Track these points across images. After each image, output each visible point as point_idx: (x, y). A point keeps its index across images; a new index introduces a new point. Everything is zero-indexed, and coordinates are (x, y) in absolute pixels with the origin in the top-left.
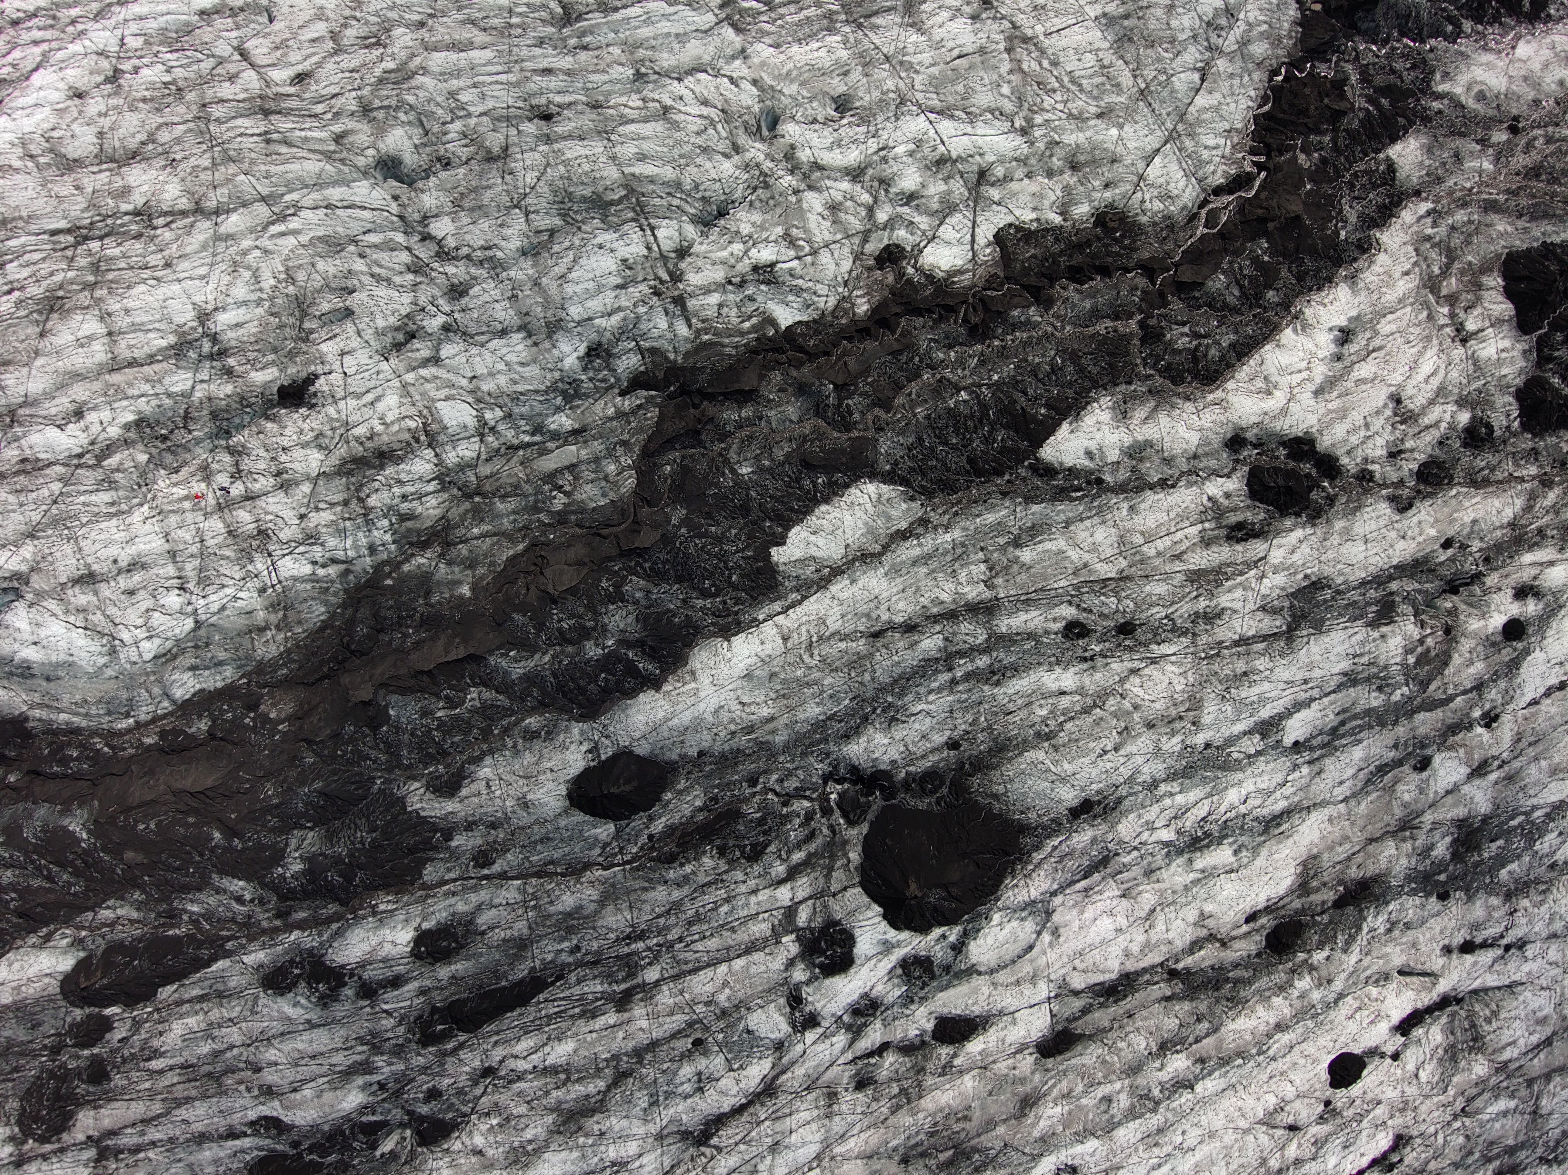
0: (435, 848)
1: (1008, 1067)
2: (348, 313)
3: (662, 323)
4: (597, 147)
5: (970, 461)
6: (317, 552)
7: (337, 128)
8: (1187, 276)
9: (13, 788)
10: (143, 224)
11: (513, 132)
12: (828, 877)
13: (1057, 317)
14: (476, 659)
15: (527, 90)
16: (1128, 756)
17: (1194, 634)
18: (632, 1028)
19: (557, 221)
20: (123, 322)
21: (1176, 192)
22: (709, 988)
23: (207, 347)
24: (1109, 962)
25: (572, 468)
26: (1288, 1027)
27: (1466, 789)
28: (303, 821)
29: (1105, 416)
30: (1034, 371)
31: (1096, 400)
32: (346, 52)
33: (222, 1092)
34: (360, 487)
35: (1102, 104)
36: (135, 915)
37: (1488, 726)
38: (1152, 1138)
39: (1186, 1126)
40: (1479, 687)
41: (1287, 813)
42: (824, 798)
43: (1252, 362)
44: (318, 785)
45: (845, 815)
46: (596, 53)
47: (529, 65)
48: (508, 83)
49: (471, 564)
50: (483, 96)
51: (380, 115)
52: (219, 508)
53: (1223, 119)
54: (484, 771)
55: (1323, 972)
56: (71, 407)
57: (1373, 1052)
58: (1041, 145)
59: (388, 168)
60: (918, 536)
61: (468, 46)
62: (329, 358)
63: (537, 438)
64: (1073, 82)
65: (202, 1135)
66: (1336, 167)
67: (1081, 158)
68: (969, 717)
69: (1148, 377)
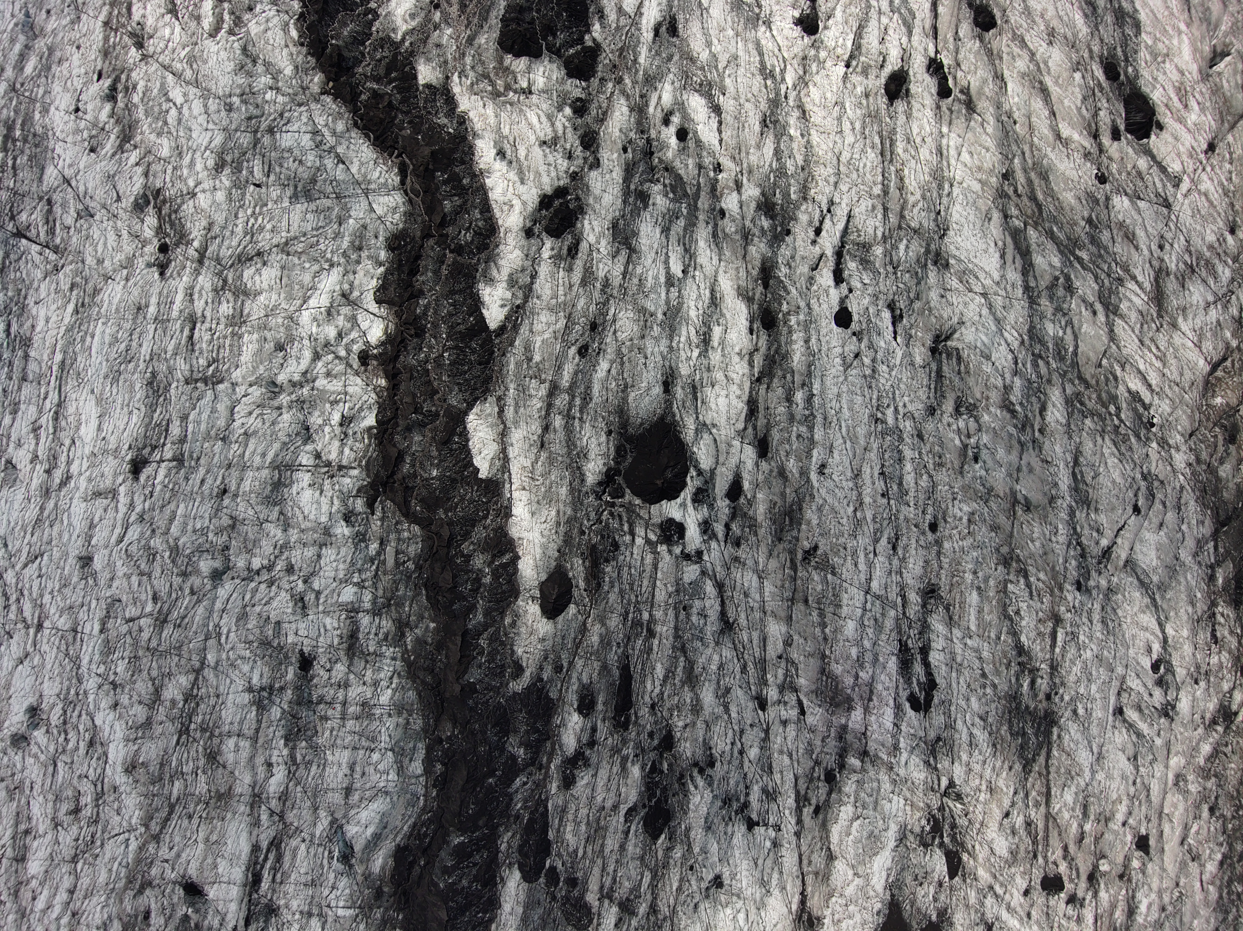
0: (544, 687)
1: (762, 475)
2: (278, 623)
3: (347, 480)
4: (250, 474)
5: (480, 364)
6: (384, 684)
7: (187, 591)
8: (438, 219)
9: (427, 863)
10: (193, 700)
11: (225, 510)
12: (641, 518)
13: (430, 291)
14: (466, 633)
15: (207, 494)
16: (652, 354)
17: (611, 296)
18: (664, 635)
19: (277, 508)
20: (236, 727)
21: (395, 204)
22: (663, 593)
23: (265, 694)
24: (739, 407)
25: (397, 553)
26: (809, 337)
27: (744, 198)
28: (503, 740)
29: (488, 290)
30: (451, 315)
31: (478, 290)
32: (152, 572)
33: (606, 829)
34: (362, 652)
35: (335, 220)
36: (510, 834)
37: (720, 171)
38: (826, 423)
39: (829, 406)
40: (700, 167)
41: (713, 291)
42: (607, 502)
43: (494, 206)
44: (489, 727)
45: (618, 497)
46: (203, 455)
47: (196, 489)
48: (200, 503)
49: (421, 618)
50: (202, 517)
51: (190, 569)
52: (343, 719)
53: (368, 163)
54: (520, 651)
55: (793, 308)
56: (265, 767)
57: (842, 301)
58: (342, 260)
59: (217, 576)
60: (505, 405)
61: (174, 513)
62: (295, 641)
63: (376, 562)
64: (317, 230)
65: (621, 846)
66: (416, 117)
67: (357, 243)
68: (600, 419)
69: (479, 260)
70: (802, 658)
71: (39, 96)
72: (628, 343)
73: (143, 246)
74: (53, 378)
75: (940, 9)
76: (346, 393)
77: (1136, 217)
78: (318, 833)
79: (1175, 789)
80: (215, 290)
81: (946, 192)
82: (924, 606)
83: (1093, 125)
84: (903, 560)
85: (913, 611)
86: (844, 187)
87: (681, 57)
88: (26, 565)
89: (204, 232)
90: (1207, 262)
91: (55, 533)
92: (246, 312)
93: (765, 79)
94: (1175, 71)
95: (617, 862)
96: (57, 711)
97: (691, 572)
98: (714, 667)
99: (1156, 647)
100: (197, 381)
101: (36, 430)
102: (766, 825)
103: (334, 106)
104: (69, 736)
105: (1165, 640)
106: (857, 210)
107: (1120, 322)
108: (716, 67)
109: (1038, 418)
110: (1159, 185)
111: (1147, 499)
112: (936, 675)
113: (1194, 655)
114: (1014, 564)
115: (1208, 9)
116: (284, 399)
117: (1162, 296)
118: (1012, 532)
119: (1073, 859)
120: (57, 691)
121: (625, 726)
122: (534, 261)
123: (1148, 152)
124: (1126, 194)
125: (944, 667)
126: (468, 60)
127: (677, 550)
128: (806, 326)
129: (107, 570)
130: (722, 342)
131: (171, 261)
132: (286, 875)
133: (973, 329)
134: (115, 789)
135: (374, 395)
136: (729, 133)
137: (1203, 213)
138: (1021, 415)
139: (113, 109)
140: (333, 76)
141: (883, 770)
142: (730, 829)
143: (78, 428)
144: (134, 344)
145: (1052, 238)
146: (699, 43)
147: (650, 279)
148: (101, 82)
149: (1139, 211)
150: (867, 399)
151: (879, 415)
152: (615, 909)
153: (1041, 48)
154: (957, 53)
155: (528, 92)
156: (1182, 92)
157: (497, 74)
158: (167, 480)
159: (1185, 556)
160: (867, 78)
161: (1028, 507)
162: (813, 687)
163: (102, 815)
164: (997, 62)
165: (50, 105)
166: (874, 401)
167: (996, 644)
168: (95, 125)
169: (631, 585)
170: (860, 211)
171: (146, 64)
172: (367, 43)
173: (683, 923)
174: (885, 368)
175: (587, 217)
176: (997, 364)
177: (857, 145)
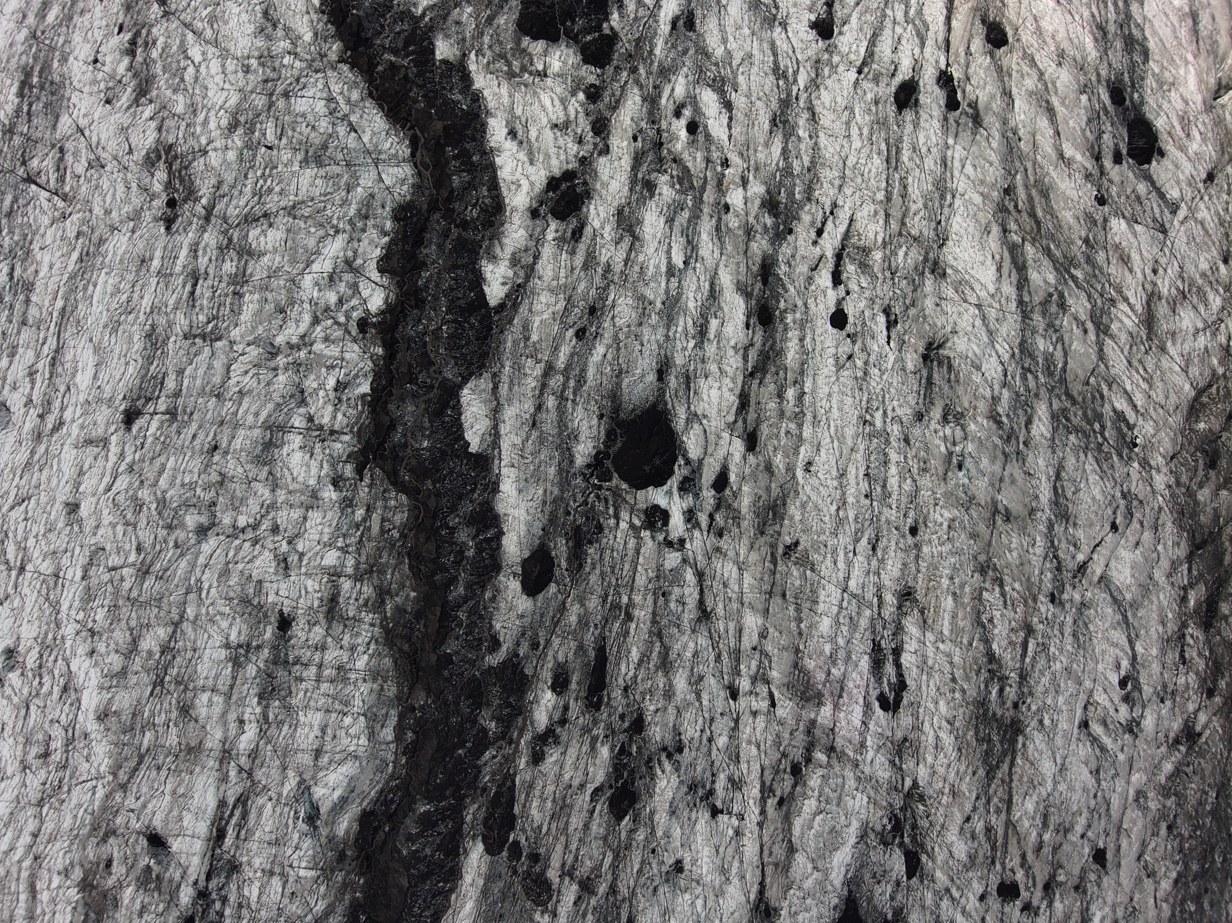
0: (519, 663)
1: (749, 468)
2: (260, 582)
3: (339, 445)
4: (241, 432)
5: (477, 340)
6: (361, 649)
7: (171, 544)
8: (446, 194)
9: (391, 829)
10: (170, 652)
11: (214, 466)
12: (627, 502)
13: (433, 264)
14: (446, 604)
15: (198, 450)
16: (649, 341)
17: (611, 281)
18: (642, 619)
19: (266, 468)
20: (211, 682)
21: (403, 176)
22: (644, 578)
23: (242, 651)
24: (731, 400)
25: (383, 520)
26: (804, 336)
27: (749, 194)
28: (475, 713)
29: (490, 267)
30: (452, 289)
31: (481, 267)
32: (137, 522)
33: (571, 807)
34: (341, 616)
35: (343, 187)
36: (476, 806)
37: (728, 166)
38: (816, 422)
39: (819, 404)
40: (708, 161)
41: (712, 284)
42: (594, 485)
43: (502, 185)
44: (463, 698)
45: (606, 481)
46: (197, 410)
47: (187, 443)
48: (191, 457)
49: (402, 586)
50: (191, 471)
51: (175, 522)
52: (318, 681)
53: (380, 133)
54: (498, 626)
55: (790, 307)
56: (237, 723)
57: (839, 302)
58: (348, 227)
59: (202, 531)
60: (499, 382)
61: (163, 466)
62: (276, 600)
63: (361, 528)
64: (325, 195)
65: (585, 825)
66: (432, 91)
67: (364, 211)
68: (593, 403)
69: (483, 237)
70: (776, 651)
71: (59, 45)
72: (625, 330)
73: (152, 200)
74: (53, 324)
75: (954, 23)
76: (343, 359)
77: (1132, 240)
78: (285, 793)
79: (1135, 805)
80: (220, 248)
81: (948, 202)
82: (899, 607)
83: (1096, 147)
84: (882, 561)
85: (889, 612)
86: (848, 191)
87: (696, 51)
88: (12, 508)
89: (213, 190)
90: (1199, 289)
91: (43, 478)
92: (249, 271)
93: (777, 79)
94: (1179, 100)
95: (580, 840)
96: (34, 654)
97: (672, 559)
98: (689, 654)
99: (1125, 664)
100: (195, 337)
101: (32, 374)
102: (730, 813)
103: (350, 75)
104: (44, 681)
105: (1134, 658)
106: (859, 214)
107: (1110, 342)
108: (730, 64)
109: (1024, 430)
110: (1157, 211)
111: (1125, 517)
112: (907, 677)
113: (1162, 674)
114: (990, 573)
115: (1216, 42)
116: (281, 360)
117: (1153, 318)
118: (990, 541)
119: (1030, 867)
120: (35, 635)
121: (597, 707)
122: (537, 242)
123: (1148, 178)
124: (1124, 217)
125: (915, 669)
126: (486, 39)
127: (661, 537)
128: (802, 325)
129: (93, 518)
130: (718, 335)
131: (177, 217)
132: (250, 833)
133: (966, 339)
134: (86, 736)
135: (370, 363)
136: (738, 130)
137: (1198, 240)
138: (1007, 427)
139: (132, 63)
140: (351, 45)
141: (849, 766)
142: (694, 815)
143: (74, 375)
144: (136, 296)
145: (1048, 256)
146: (715, 39)
147: (651, 267)
148: (121, 35)
149: (1135, 235)
150: (857, 401)
151: (868, 417)
152: (575, 887)
153: (1050, 67)
154: (967, 67)
155: (543, 75)
156: (1185, 121)
157: (513, 55)
158: (158, 432)
159: (1159, 575)
160: (878, 85)
161: (1008, 517)
162: (786, 681)
163: (71, 761)
164: (1006, 79)
165: (69, 54)
166: (863, 403)
167: (968, 650)
168: (112, 77)
169: (613, 568)
170: (862, 215)
171: (168, 20)
172: (388, 16)
173: (641, 905)
174: (876, 371)
175: (593, 202)
176: (986, 375)
177: (863, 151)
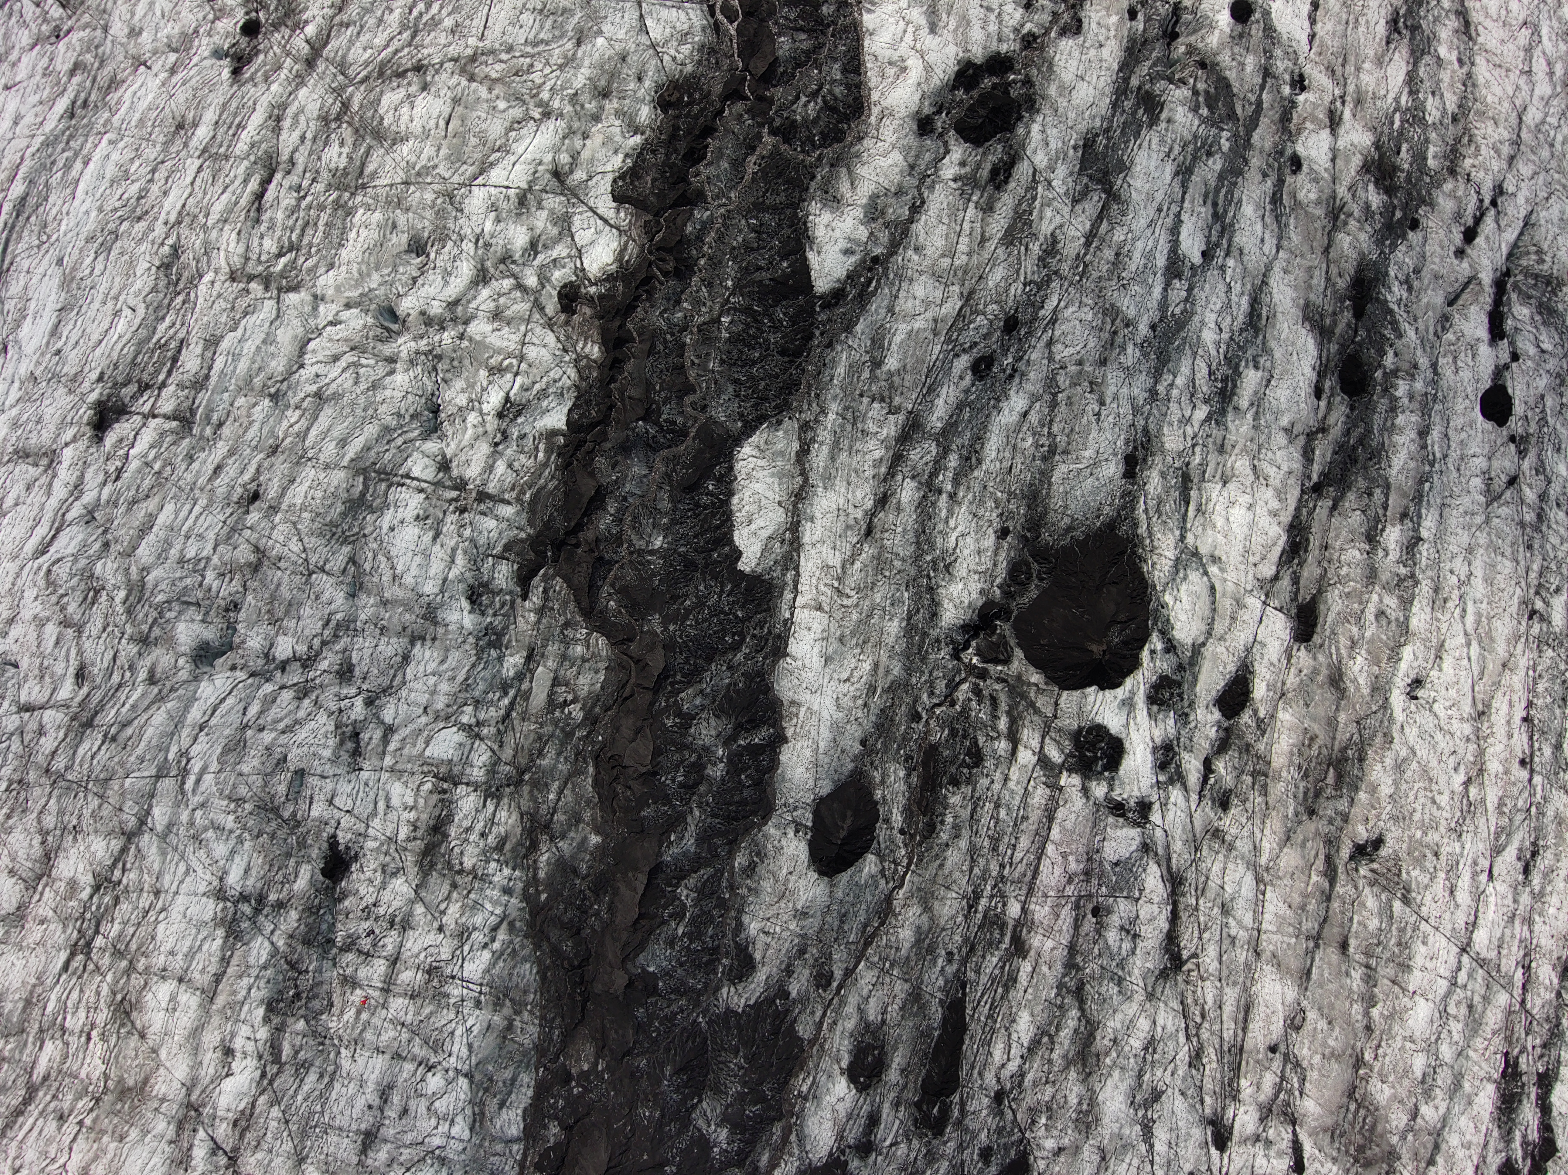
0: (787, 1011)
1: (1296, 676)
2: (301, 774)
3: (490, 524)
4: (309, 473)
5: (783, 353)
6: (478, 937)
7: (142, 675)
8: (761, 68)
10: (109, 891)
11: (247, 533)
12: (1037, 711)
13: (717, 197)
14: (657, 869)
15: (221, 497)
16: (1115, 397)
17: (1056, 273)
18: (1046, 956)
19: (346, 549)
20: (178, 962)
21: (686, 26)
22: (1058, 871)
23: (246, 909)
24: (1270, 534)
25: (556, 682)
26: (1428, 426)
27: (1341, 143)
28: (689, 1104)
29: (827, 217)
30: (748, 248)
31: (808, 215)
32: (85, 623)
34: (449, 865)
35: (570, 34)
37: (1303, 89)
38: (1438, 600)
39: (1448, 566)
40: (1267, 73)
41: (1255, 302)
42: (971, 669)
43: (869, 65)
44: (669, 1070)
45: (997, 662)
46: (231, 419)
47: (202, 481)
48: (205, 508)
49: (576, 819)
50: (201, 537)
51: (156, 632)
52: (386, 991)
54: (753, 928)
55: (1405, 366)
56: (219, 1054)
57: (1498, 373)
58: (568, 109)
59: (205, 658)
60: (813, 440)
61: (151, 519)
62: (326, 815)
63: (512, 692)
64: (535, 45)
67: (602, 83)
68: (991, 504)
69: (820, 158)
70: (1316, 1059)
72: (1072, 369)
73: (216, 18)
76: (522, 358)
80: (324, 119)
84: (1540, 897)
86: (1525, 169)
89: (330, 12)
92: (370, 169)
97: (1121, 841)
98: (1136, 1043)
100: (251, 278)
106: (1543, 214)
112: (1558, 1132)
116: (405, 345)
121: (937, 1126)
122: (922, 181)
127: (1100, 792)
128: (1426, 405)
131: (258, 53)
135: (572, 373)
136: (1329, 27)
143: (18, 324)
144: (155, 189)
147: (1136, 256)
150: (1521, 569)
151: (1539, 605)
158: (152, 454)
162: (1329, 1122)
166: (1533, 576)
169: (995, 841)
170: (1549, 217)
175: (1039, 118)
